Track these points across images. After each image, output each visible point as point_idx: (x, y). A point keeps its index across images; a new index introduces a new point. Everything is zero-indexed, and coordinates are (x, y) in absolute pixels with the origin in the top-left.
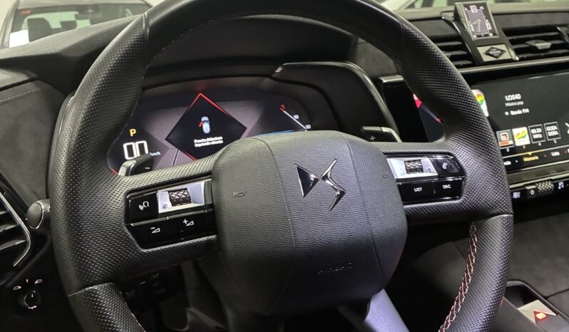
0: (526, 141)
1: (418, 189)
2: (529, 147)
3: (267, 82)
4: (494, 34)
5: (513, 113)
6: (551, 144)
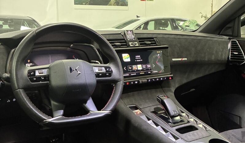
0: (141, 69)
1: (100, 75)
2: (142, 70)
3: (69, 48)
4: (135, 39)
5: (138, 61)
6: (148, 70)
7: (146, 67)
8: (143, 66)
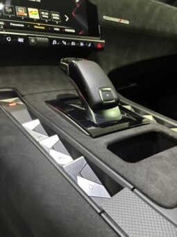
0: (37, 17)
6: (55, 24)
7: (50, 16)
8: (43, 13)
